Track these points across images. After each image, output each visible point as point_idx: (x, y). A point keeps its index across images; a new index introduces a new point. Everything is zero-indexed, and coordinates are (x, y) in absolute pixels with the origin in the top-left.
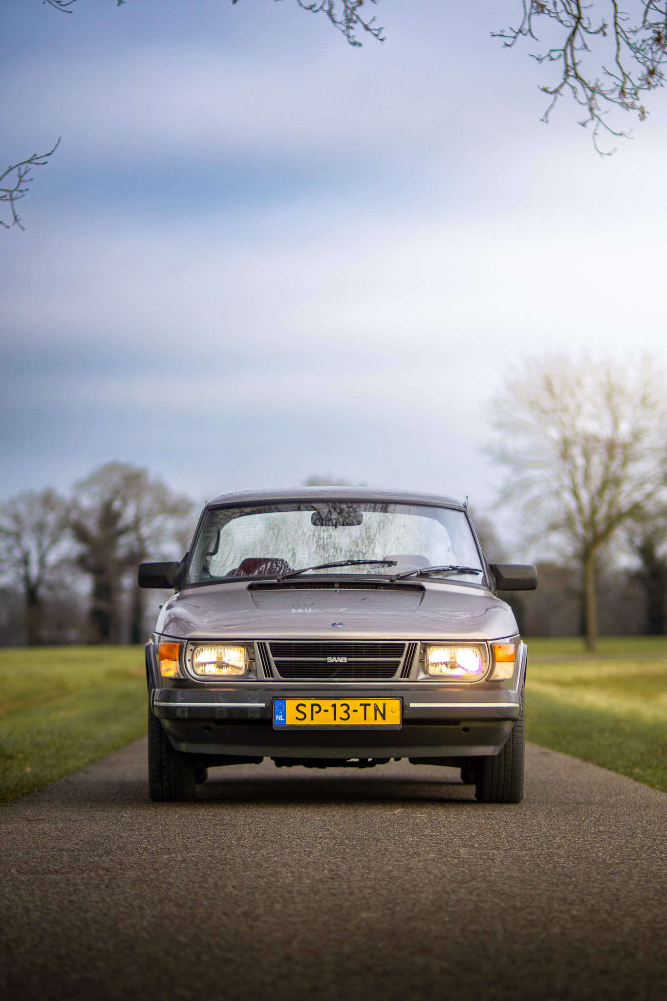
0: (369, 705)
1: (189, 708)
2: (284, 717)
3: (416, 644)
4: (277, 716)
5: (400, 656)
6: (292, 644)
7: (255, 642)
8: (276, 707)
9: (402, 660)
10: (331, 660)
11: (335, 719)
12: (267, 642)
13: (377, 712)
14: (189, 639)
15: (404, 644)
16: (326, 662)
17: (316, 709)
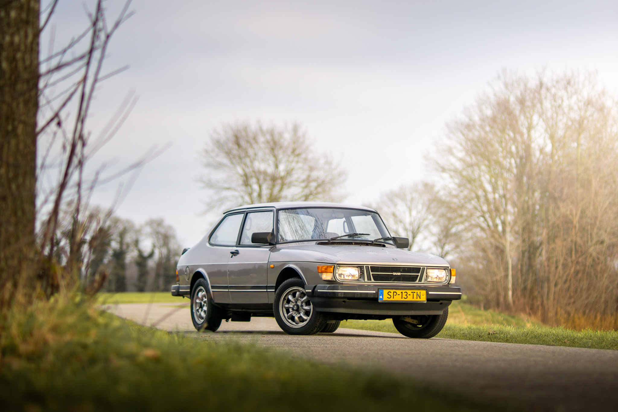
0: (415, 292)
1: (344, 292)
2: (383, 297)
3: (425, 268)
4: (380, 297)
5: (419, 273)
6: (379, 267)
7: (365, 266)
8: (380, 293)
9: (419, 274)
10: (394, 274)
11: (402, 298)
12: (369, 266)
13: (418, 295)
14: (337, 264)
15: (420, 268)
16: (392, 275)
17: (395, 294)
